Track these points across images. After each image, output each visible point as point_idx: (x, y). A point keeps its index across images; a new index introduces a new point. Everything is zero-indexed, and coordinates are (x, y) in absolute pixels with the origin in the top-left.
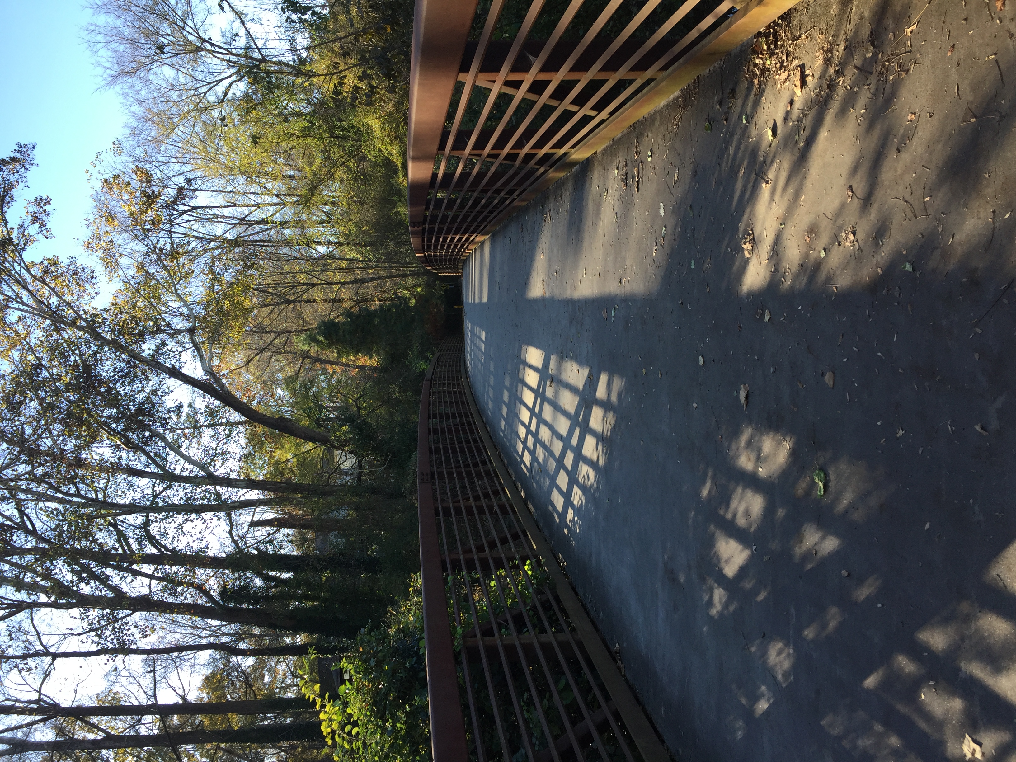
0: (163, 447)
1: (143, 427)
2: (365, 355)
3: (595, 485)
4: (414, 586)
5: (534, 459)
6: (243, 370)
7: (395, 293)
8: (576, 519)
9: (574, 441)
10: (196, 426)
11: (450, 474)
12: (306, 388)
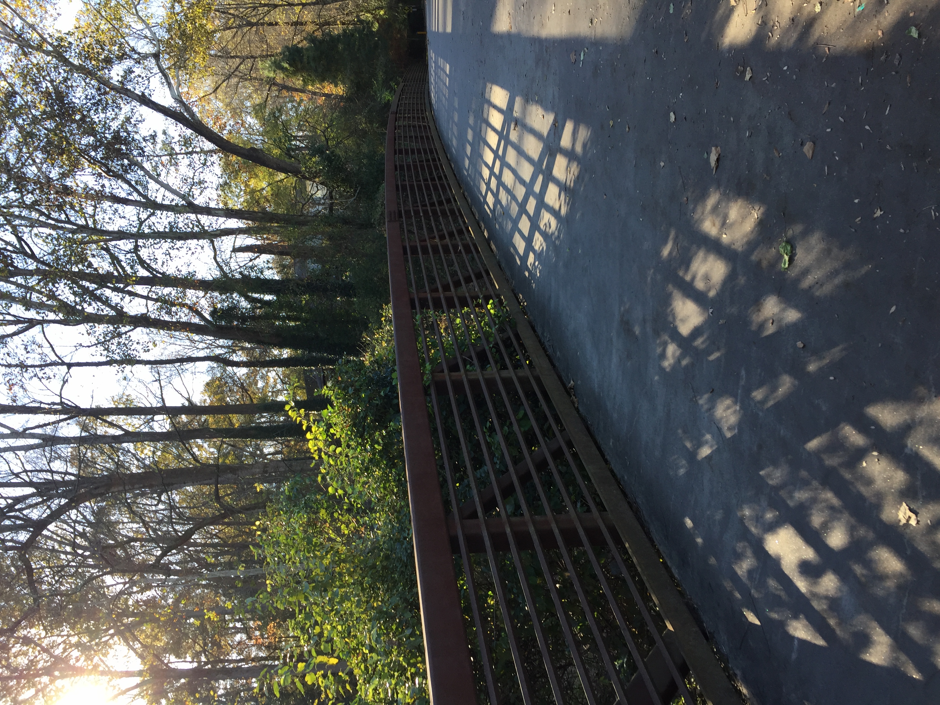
0: (143, 176)
1: (121, 155)
2: (331, 83)
3: (556, 233)
4: (386, 317)
5: (497, 201)
6: (212, 97)
7: (358, 16)
8: (537, 263)
9: (537, 188)
10: (172, 154)
11: (417, 213)
12: (274, 116)
